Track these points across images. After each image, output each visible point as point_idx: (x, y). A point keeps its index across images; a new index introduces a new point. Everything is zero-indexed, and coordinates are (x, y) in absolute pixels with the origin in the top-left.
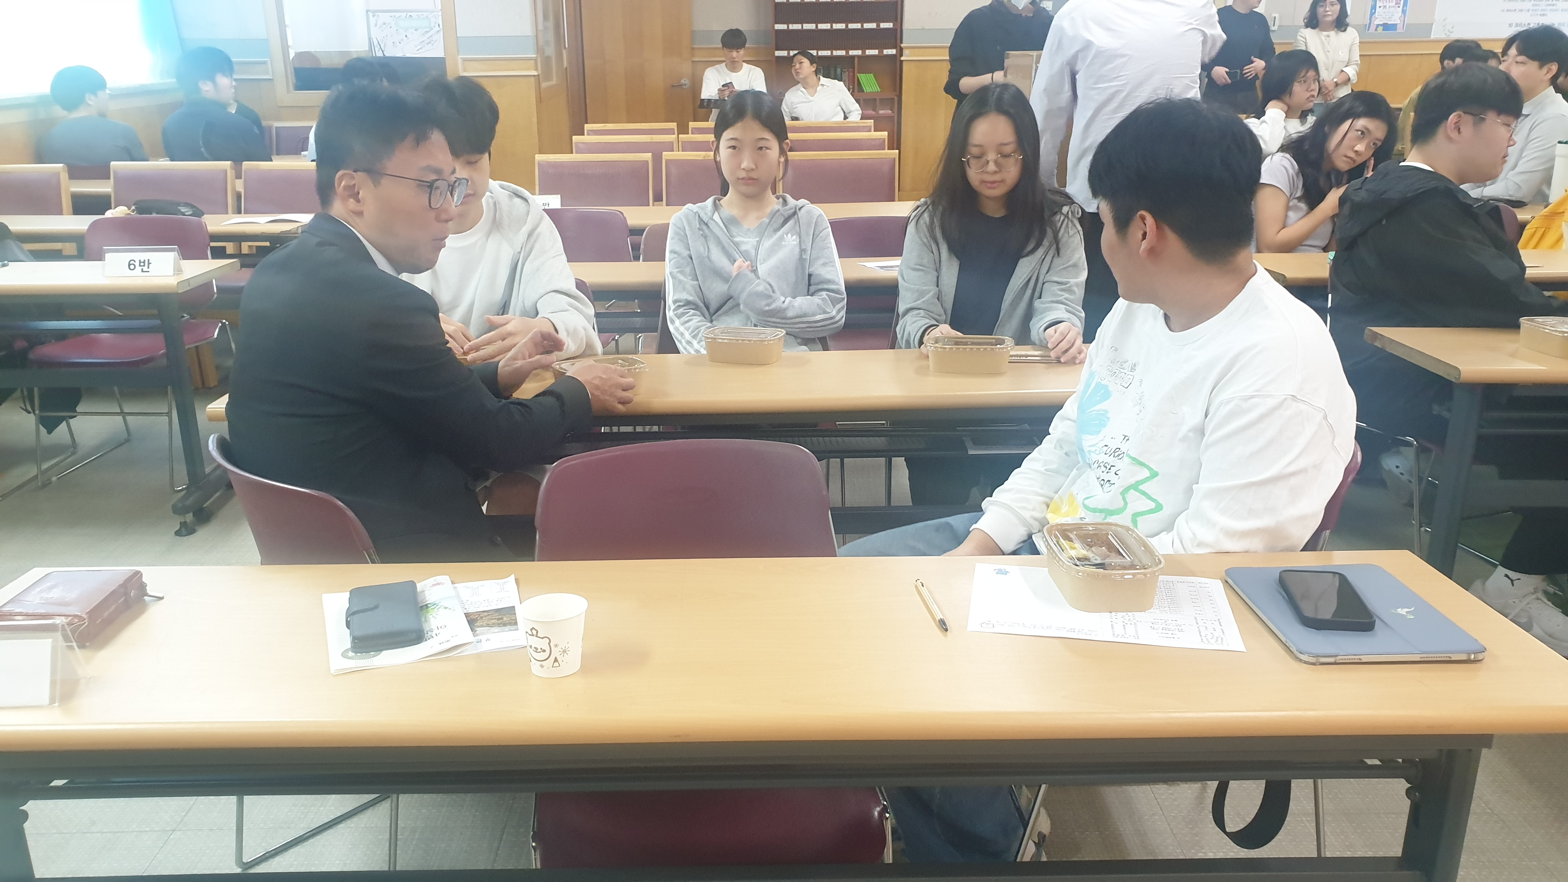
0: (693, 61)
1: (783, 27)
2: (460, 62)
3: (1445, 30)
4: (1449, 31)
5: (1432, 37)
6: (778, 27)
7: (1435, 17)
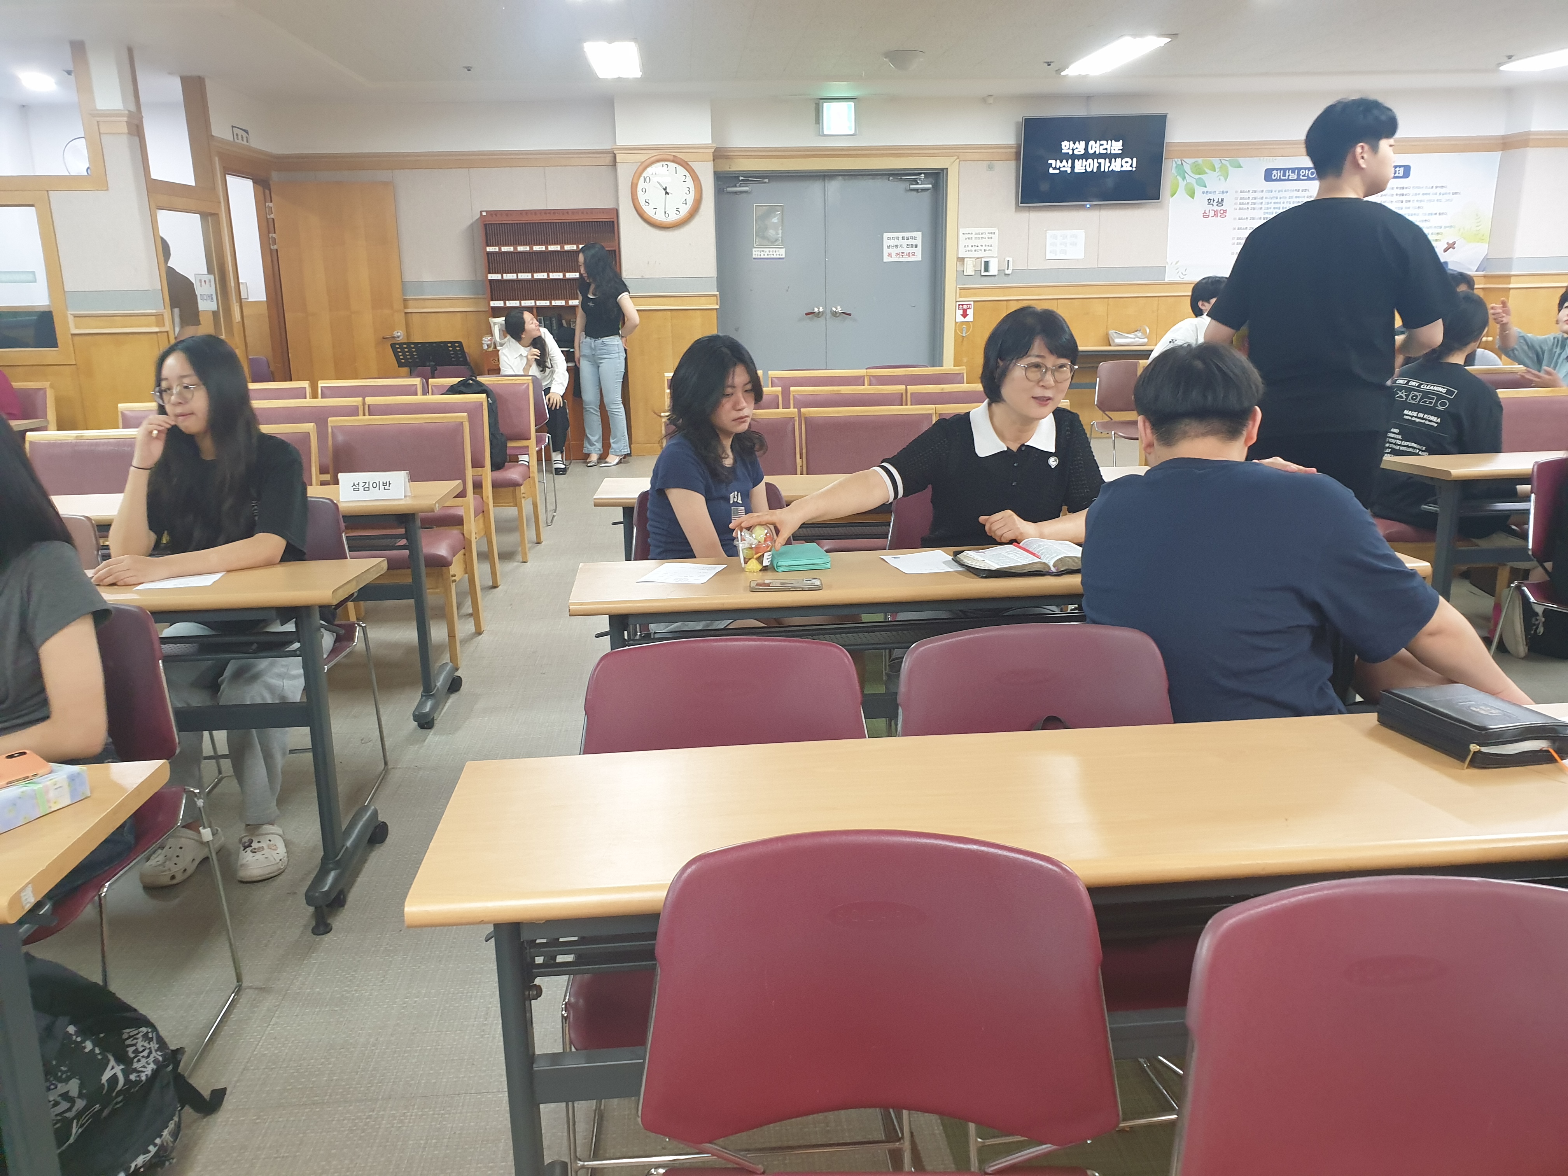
0: (406, 313)
1: (498, 277)
2: (71, 319)
3: (1178, 272)
4: (1182, 273)
5: (1167, 280)
6: (492, 277)
7: (1168, 260)
